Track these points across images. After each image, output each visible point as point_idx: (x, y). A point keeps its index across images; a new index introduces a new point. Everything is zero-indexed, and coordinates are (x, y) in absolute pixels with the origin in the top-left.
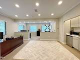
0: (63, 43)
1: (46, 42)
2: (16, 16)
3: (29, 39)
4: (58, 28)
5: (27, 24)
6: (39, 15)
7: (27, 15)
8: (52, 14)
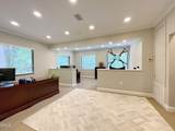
0: (167, 107)
1: (110, 96)
2: (48, 37)
3: (75, 84)
4: (150, 59)
5: (75, 52)
6: (92, 28)
7: (67, 33)
8: (127, 20)
